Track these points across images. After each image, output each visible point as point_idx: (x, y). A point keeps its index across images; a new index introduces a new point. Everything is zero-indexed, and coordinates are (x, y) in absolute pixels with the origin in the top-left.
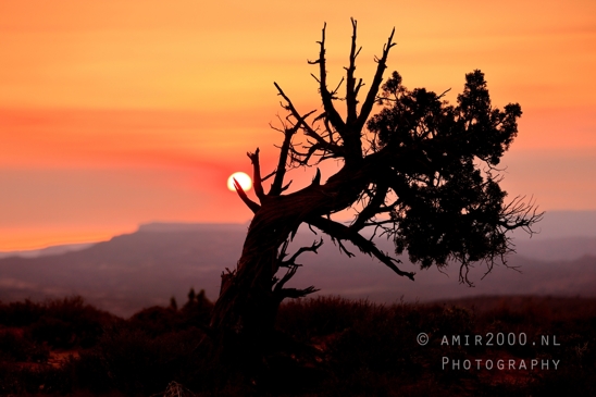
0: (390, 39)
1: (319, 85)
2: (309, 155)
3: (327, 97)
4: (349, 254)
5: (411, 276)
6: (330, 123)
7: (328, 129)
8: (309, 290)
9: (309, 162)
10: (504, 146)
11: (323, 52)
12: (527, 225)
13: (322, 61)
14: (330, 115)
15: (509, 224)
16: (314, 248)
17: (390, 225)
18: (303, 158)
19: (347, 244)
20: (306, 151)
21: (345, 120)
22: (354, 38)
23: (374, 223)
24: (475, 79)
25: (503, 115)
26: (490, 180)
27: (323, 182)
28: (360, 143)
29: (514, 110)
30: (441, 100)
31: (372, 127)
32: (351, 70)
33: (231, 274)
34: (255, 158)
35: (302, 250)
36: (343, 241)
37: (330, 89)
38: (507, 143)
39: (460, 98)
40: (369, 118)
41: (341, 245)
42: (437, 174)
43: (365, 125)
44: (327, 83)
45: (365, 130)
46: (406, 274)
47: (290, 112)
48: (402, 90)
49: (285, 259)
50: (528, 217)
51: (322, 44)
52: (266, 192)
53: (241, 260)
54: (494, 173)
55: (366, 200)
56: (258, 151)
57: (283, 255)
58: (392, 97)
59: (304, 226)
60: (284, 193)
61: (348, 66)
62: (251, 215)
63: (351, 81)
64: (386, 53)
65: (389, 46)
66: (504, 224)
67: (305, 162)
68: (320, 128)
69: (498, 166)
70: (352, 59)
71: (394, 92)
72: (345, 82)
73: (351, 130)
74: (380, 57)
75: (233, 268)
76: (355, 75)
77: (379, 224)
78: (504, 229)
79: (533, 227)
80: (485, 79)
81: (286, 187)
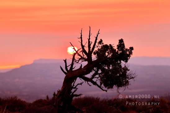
0: (99, 32)
1: (81, 44)
2: (79, 61)
3: (83, 47)
4: (90, 85)
5: (106, 91)
6: (84, 53)
7: (83, 55)
8: (80, 95)
9: (79, 62)
10: (128, 58)
11: (81, 35)
12: (133, 78)
13: (81, 38)
14: (84, 51)
15: (129, 78)
16: (81, 84)
17: (99, 78)
18: (77, 61)
19: (90, 83)
20: (78, 60)
21: (88, 52)
22: (90, 31)
23: (96, 78)
24: (121, 41)
25: (129, 50)
26: (125, 66)
27: (82, 67)
28: (92, 58)
29: (132, 49)
30: (113, 46)
31: (95, 54)
32: (89, 39)
33: (60, 91)
34: (65, 61)
35: (78, 84)
36: (88, 82)
37: (83, 45)
38: (129, 57)
39: (118, 46)
40: (94, 51)
41: (88, 83)
42: (111, 65)
43: (93, 53)
44: (83, 43)
45: (93, 54)
46: (105, 90)
47: (74, 50)
48: (103, 43)
49: (74, 87)
50: (134, 76)
51: (81, 34)
52: (69, 69)
53: (62, 87)
54: (126, 65)
55: (93, 72)
56: (66, 59)
57: (73, 85)
58: (100, 45)
59: (78, 78)
60: (73, 70)
61: (88, 38)
62: (65, 75)
63: (89, 42)
64: (97, 36)
65: (98, 34)
66: (128, 78)
67: (78, 62)
68: (81, 54)
69: (127, 63)
70: (89, 36)
71: (101, 44)
72: (88, 42)
73: (89, 55)
74: (96, 36)
75: (60, 89)
76: (90, 41)
77: (98, 78)
78: (128, 79)
79: (135, 79)
80: (124, 41)
81: (74, 68)
